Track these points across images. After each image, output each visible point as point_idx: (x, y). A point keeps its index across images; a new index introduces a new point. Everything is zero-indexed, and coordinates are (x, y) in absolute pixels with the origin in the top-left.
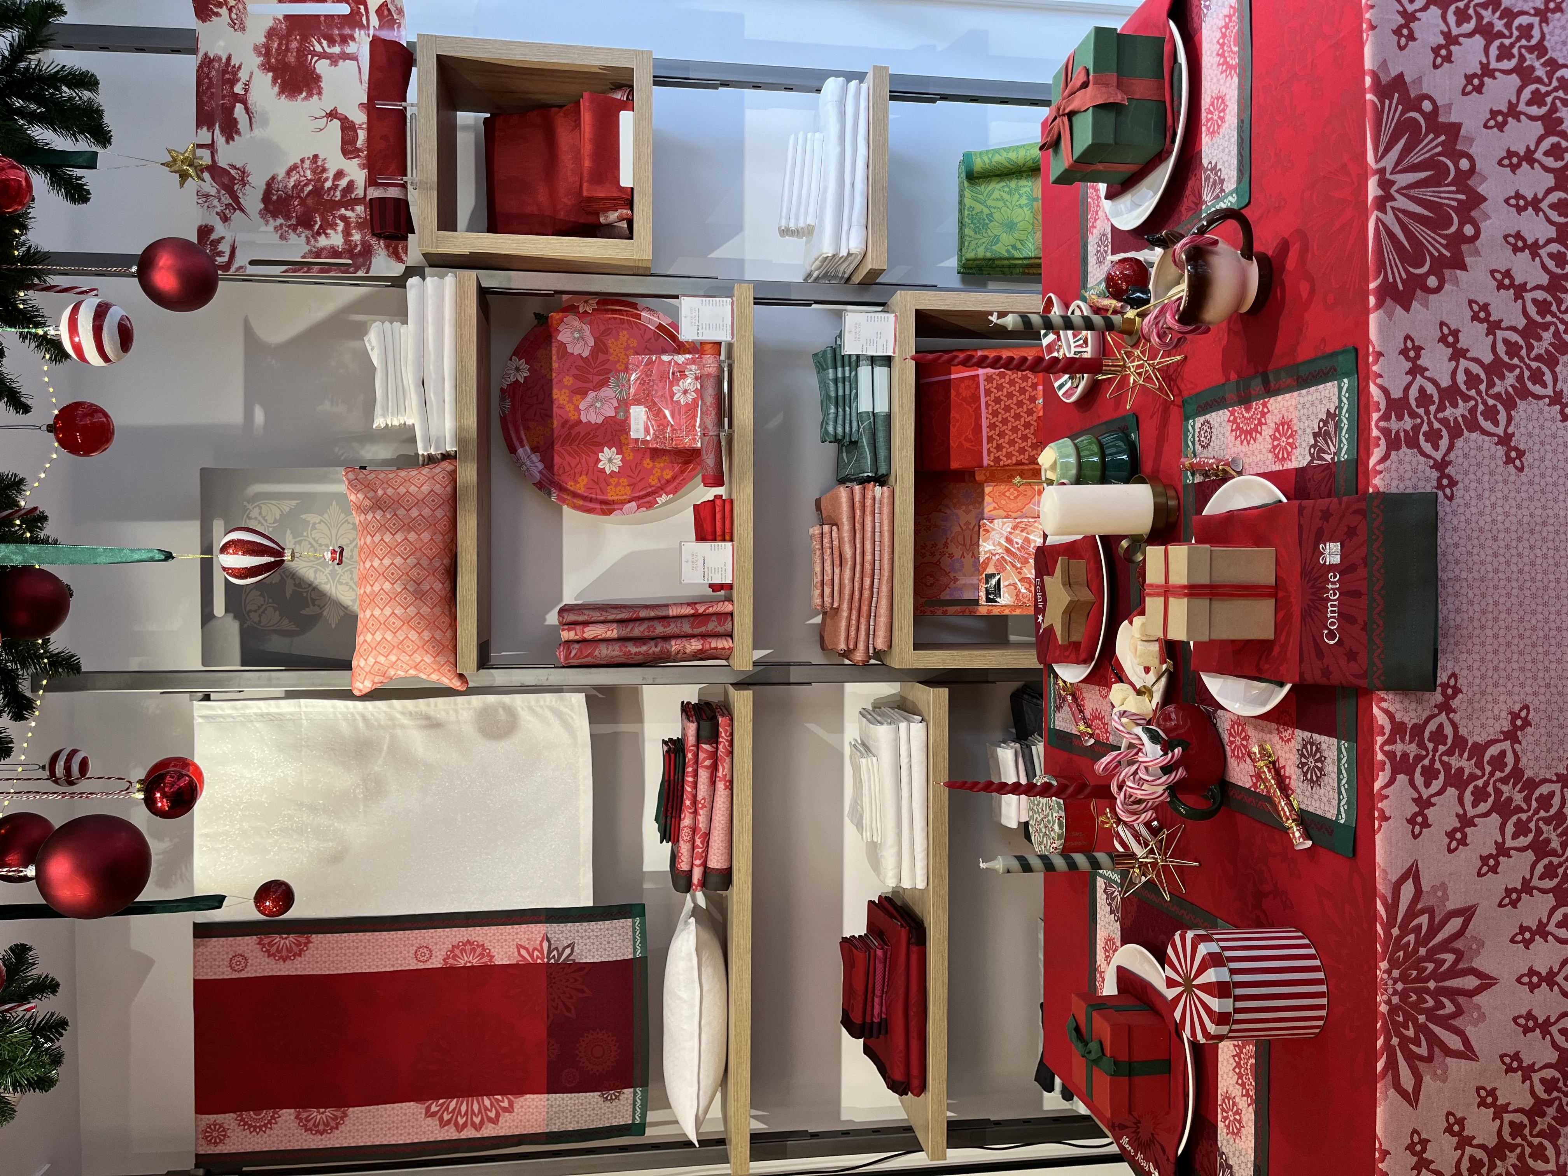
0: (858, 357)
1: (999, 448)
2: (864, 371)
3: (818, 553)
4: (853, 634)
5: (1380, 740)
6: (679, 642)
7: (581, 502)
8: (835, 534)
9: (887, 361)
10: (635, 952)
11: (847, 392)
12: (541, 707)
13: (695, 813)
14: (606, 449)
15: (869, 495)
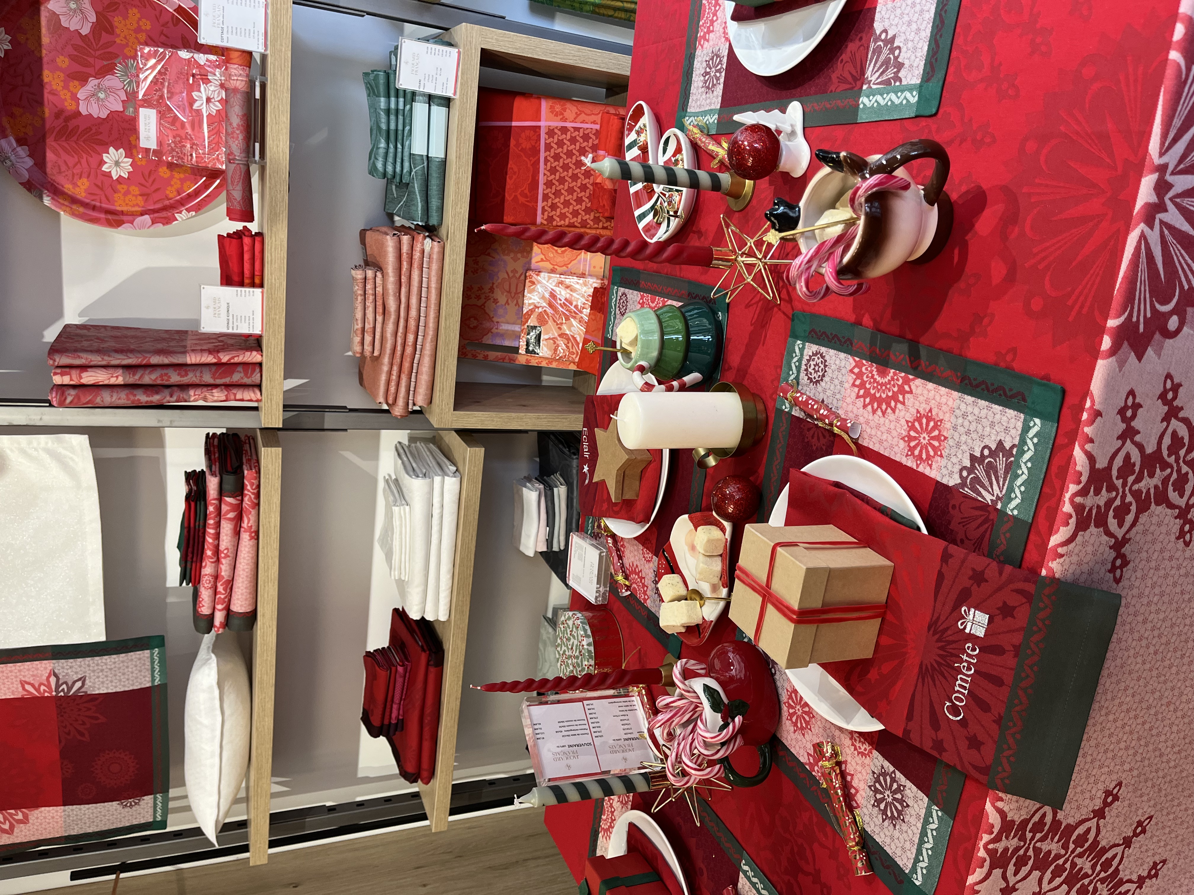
0: (414, 94)
1: (554, 207)
2: (420, 109)
3: (360, 298)
4: (392, 389)
5: (985, 839)
6: (198, 392)
7: (82, 210)
8: (379, 280)
9: (446, 102)
10: (153, 680)
11: (400, 127)
12: (36, 450)
13: (218, 561)
14: (112, 150)
15: (418, 247)
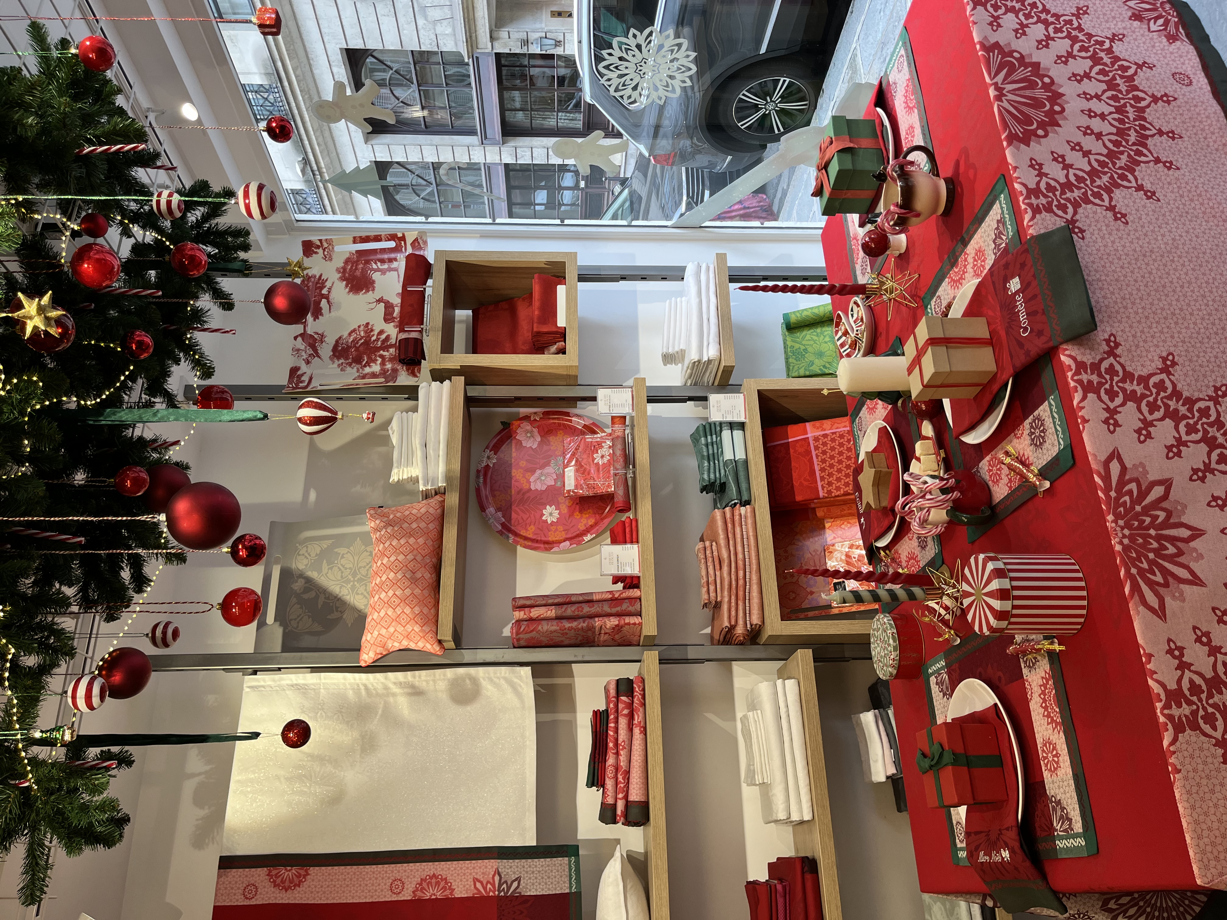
0: (721, 424)
1: (830, 484)
2: (726, 434)
3: (703, 561)
4: (733, 613)
5: (1070, 374)
6: (601, 619)
7: (530, 543)
8: (714, 548)
9: (742, 426)
10: (571, 887)
11: (716, 451)
12: (498, 678)
13: (617, 754)
14: (548, 507)
15: (737, 513)
